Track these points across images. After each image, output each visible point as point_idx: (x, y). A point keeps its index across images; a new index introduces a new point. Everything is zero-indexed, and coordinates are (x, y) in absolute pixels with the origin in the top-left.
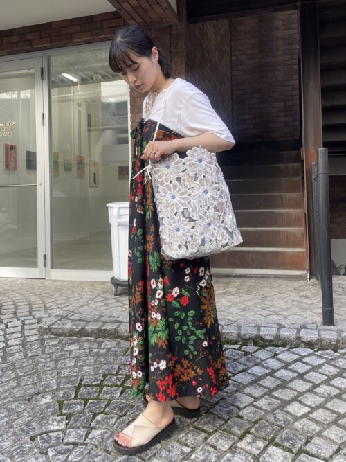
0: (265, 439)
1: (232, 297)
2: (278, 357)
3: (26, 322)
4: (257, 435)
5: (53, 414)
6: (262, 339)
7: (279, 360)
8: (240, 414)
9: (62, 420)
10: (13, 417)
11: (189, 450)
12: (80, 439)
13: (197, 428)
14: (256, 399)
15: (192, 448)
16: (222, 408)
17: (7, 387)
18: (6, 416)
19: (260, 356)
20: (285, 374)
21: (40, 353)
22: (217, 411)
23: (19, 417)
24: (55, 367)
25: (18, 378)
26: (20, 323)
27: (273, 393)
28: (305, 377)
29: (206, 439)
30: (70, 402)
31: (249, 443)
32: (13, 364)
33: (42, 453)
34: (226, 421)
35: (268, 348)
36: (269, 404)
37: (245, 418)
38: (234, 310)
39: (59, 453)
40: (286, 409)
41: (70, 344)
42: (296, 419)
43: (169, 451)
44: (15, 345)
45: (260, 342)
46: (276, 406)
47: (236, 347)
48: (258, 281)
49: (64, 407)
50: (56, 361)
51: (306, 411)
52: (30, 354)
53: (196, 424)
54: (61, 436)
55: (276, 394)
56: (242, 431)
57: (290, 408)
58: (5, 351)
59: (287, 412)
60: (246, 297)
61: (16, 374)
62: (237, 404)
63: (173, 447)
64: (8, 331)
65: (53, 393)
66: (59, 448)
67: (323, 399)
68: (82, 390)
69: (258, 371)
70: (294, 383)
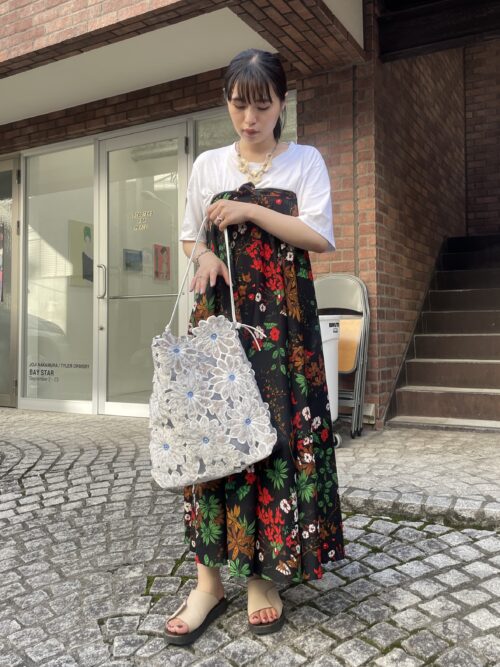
0: (421, 658)
1: (432, 456)
2: (477, 543)
3: (142, 473)
4: (411, 650)
5: (137, 592)
6: (457, 516)
7: (478, 548)
8: (393, 618)
9: (146, 601)
10: (86, 591)
11: (303, 659)
12: (159, 628)
13: (323, 631)
14: (424, 600)
15: (309, 658)
16: (369, 607)
17: (91, 553)
18: (78, 590)
19: (449, 541)
20: (481, 569)
21: (146, 513)
22: (360, 611)
23: (92, 592)
24: (159, 533)
25: (108, 543)
26: (134, 473)
27: (454, 594)
29: (333, 647)
30: (162, 579)
31: (394, 660)
32: (108, 525)
33: (106, 642)
34: (370, 626)
35: (465, 531)
36: (443, 609)
37: (400, 625)
38: (428, 474)
39: (128, 644)
40: (466, 618)
42: (478, 633)
43: (275, 658)
44: (119, 501)
45: (454, 521)
46: (451, 612)
47: (417, 525)
48: (480, 436)
49: (154, 584)
50: (163, 525)
51: (497, 624)
52: (133, 514)
53: (324, 625)
54: (138, 622)
55: (457, 595)
56: (389, 642)
57: (473, 618)
58: (103, 508)
59: (467, 623)
60: (453, 458)
61: (108, 538)
62: (392, 604)
63: (282, 653)
64: (117, 483)
65: (146, 565)
66: (129, 638)
68: (184, 566)
69: (440, 560)
70: (490, 582)
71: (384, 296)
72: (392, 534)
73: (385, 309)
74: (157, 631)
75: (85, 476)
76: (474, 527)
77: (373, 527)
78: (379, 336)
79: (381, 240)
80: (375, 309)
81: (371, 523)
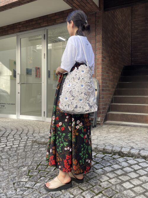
0: (108, 197)
1: (117, 134)
2: (128, 161)
3: (29, 138)
4: (105, 194)
5: (25, 175)
6: (122, 153)
7: (128, 163)
8: (100, 184)
9: (27, 177)
10: (10, 174)
11: (73, 196)
12: (31, 186)
13: (79, 188)
14: (110, 179)
15: (74, 196)
16: (93, 181)
17: (12, 162)
18: (8, 174)
19: (119, 160)
20: (128, 169)
21: (30, 150)
22: (91, 182)
23: (12, 174)
25: (18, 159)
26: (27, 138)
28: (137, 172)
29: (82, 193)
30: (33, 171)
32: (18, 154)
33: (15, 190)
34: (93, 187)
35: (125, 157)
36: (116, 181)
37: (102, 186)
38: (115, 139)
39: (21, 190)
40: (122, 185)
41: (42, 148)
42: (125, 189)
43: (64, 196)
44: (22, 146)
45: (121, 154)
46: (118, 183)
47: (110, 155)
48: (132, 128)
49: (30, 172)
50: (34, 154)
51: (132, 187)
52: (26, 150)
53: (80, 186)
54: (25, 184)
55: (120, 177)
56: (99, 192)
57: (124, 185)
58: (17, 148)
59: (122, 186)
60: (123, 134)
62: (101, 180)
63: (66, 194)
64: (21, 140)
65: (29, 166)
66: (22, 189)
67: (142, 182)
68: (40, 167)
69: (116, 166)
70: (130, 174)
71: (104, 85)
72: (103, 158)
73: (104, 88)
74: (30, 187)
75: (12, 138)
76: (127, 156)
77: (97, 156)
78: (102, 97)
79: (103, 67)
80: (101, 88)
81: (96, 154)
